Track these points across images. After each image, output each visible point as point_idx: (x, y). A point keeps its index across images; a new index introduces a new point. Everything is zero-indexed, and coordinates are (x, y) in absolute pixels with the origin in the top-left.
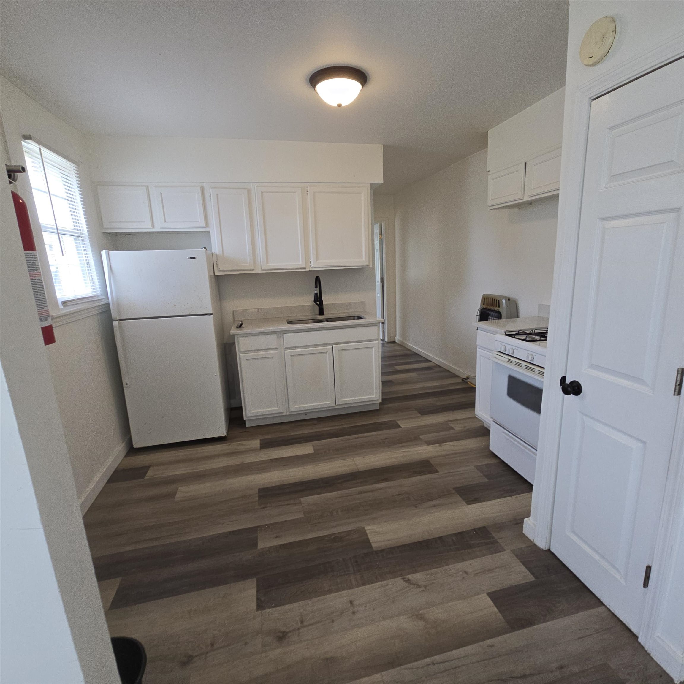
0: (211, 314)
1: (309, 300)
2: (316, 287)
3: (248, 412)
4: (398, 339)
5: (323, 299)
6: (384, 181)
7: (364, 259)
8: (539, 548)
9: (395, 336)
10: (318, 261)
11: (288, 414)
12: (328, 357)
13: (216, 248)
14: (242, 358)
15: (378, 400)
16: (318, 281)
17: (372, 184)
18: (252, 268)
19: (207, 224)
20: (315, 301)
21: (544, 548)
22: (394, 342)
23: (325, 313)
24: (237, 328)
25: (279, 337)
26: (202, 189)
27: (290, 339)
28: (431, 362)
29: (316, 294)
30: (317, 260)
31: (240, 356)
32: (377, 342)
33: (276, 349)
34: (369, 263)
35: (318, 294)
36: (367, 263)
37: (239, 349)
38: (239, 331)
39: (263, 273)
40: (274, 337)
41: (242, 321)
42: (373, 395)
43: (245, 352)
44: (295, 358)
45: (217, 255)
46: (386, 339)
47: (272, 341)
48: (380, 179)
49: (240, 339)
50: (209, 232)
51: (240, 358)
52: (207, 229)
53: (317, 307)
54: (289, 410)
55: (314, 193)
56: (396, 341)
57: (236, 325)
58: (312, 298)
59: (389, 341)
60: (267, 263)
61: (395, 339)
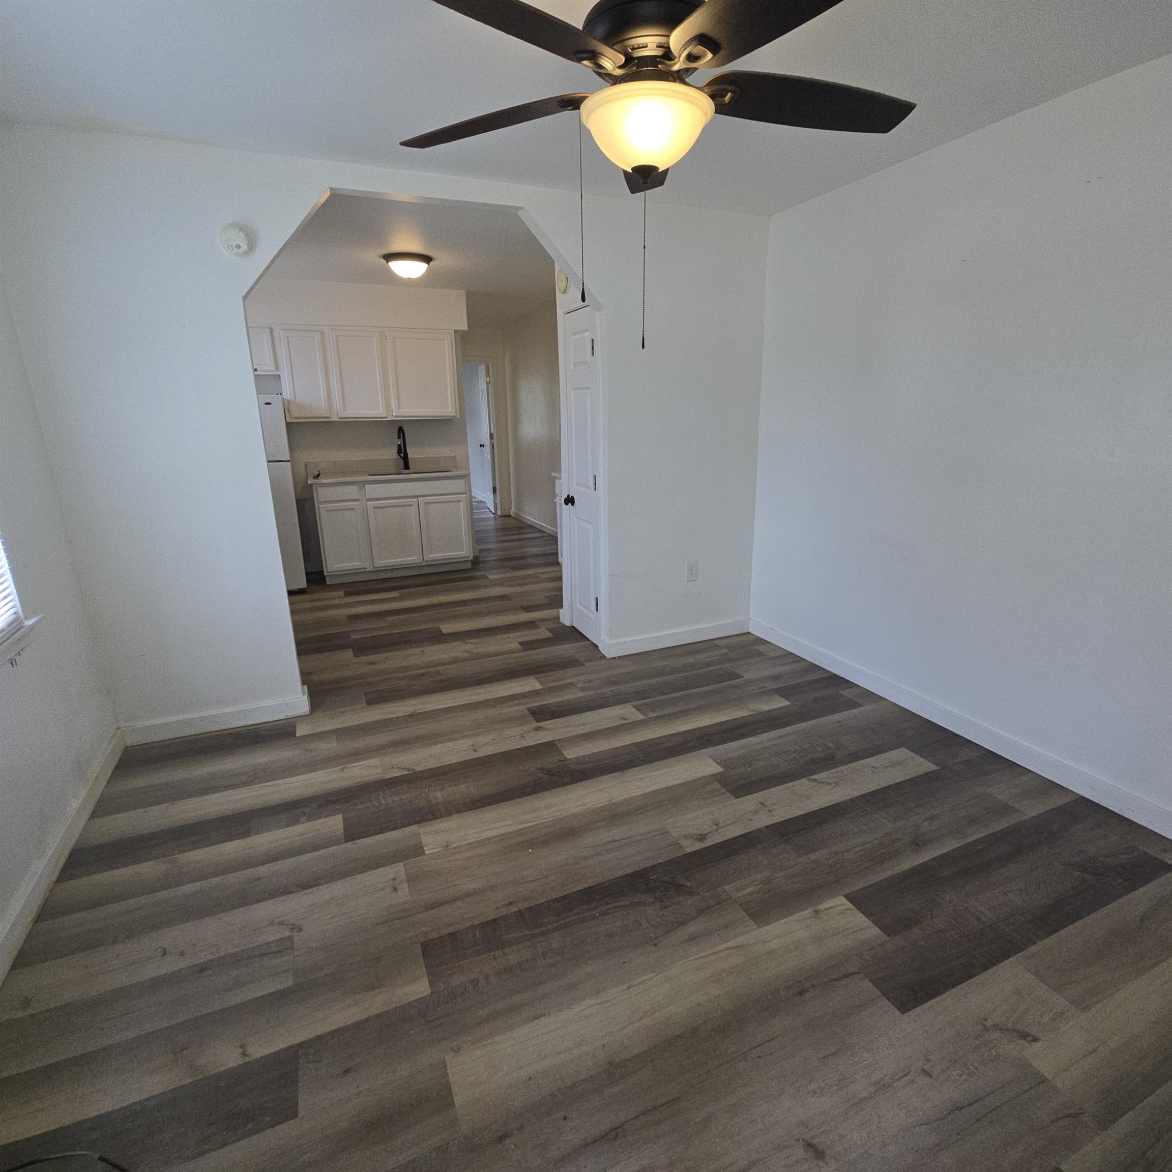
0: (289, 461)
1: (391, 453)
2: (399, 438)
3: (329, 567)
4: (513, 511)
5: (408, 452)
6: (469, 326)
7: (450, 408)
8: (565, 626)
9: (511, 509)
10: (401, 410)
11: (372, 569)
12: (413, 509)
13: (287, 394)
14: (321, 510)
15: (468, 557)
16: (401, 431)
17: (456, 332)
18: (328, 415)
19: (277, 368)
20: (399, 452)
21: (568, 625)
22: (510, 516)
23: (410, 467)
24: (314, 478)
25: (360, 489)
26: (271, 330)
27: (373, 490)
28: (545, 532)
29: (399, 446)
30: (399, 409)
31: (319, 507)
32: (465, 495)
33: (356, 500)
34: (456, 414)
35: (402, 446)
36: (454, 414)
37: (318, 499)
38: (316, 481)
39: (341, 421)
40: (356, 487)
41: (319, 472)
42: (463, 551)
43: (325, 502)
44: (379, 510)
45: (288, 401)
46: (499, 513)
47: (352, 492)
48: (465, 327)
49: (319, 489)
50: (279, 376)
51: (319, 510)
52: (277, 373)
53: (402, 461)
54: (373, 565)
55: (394, 338)
56: (512, 514)
57: (313, 475)
58: (395, 450)
59: (502, 514)
60: (345, 410)
61: (510, 512)
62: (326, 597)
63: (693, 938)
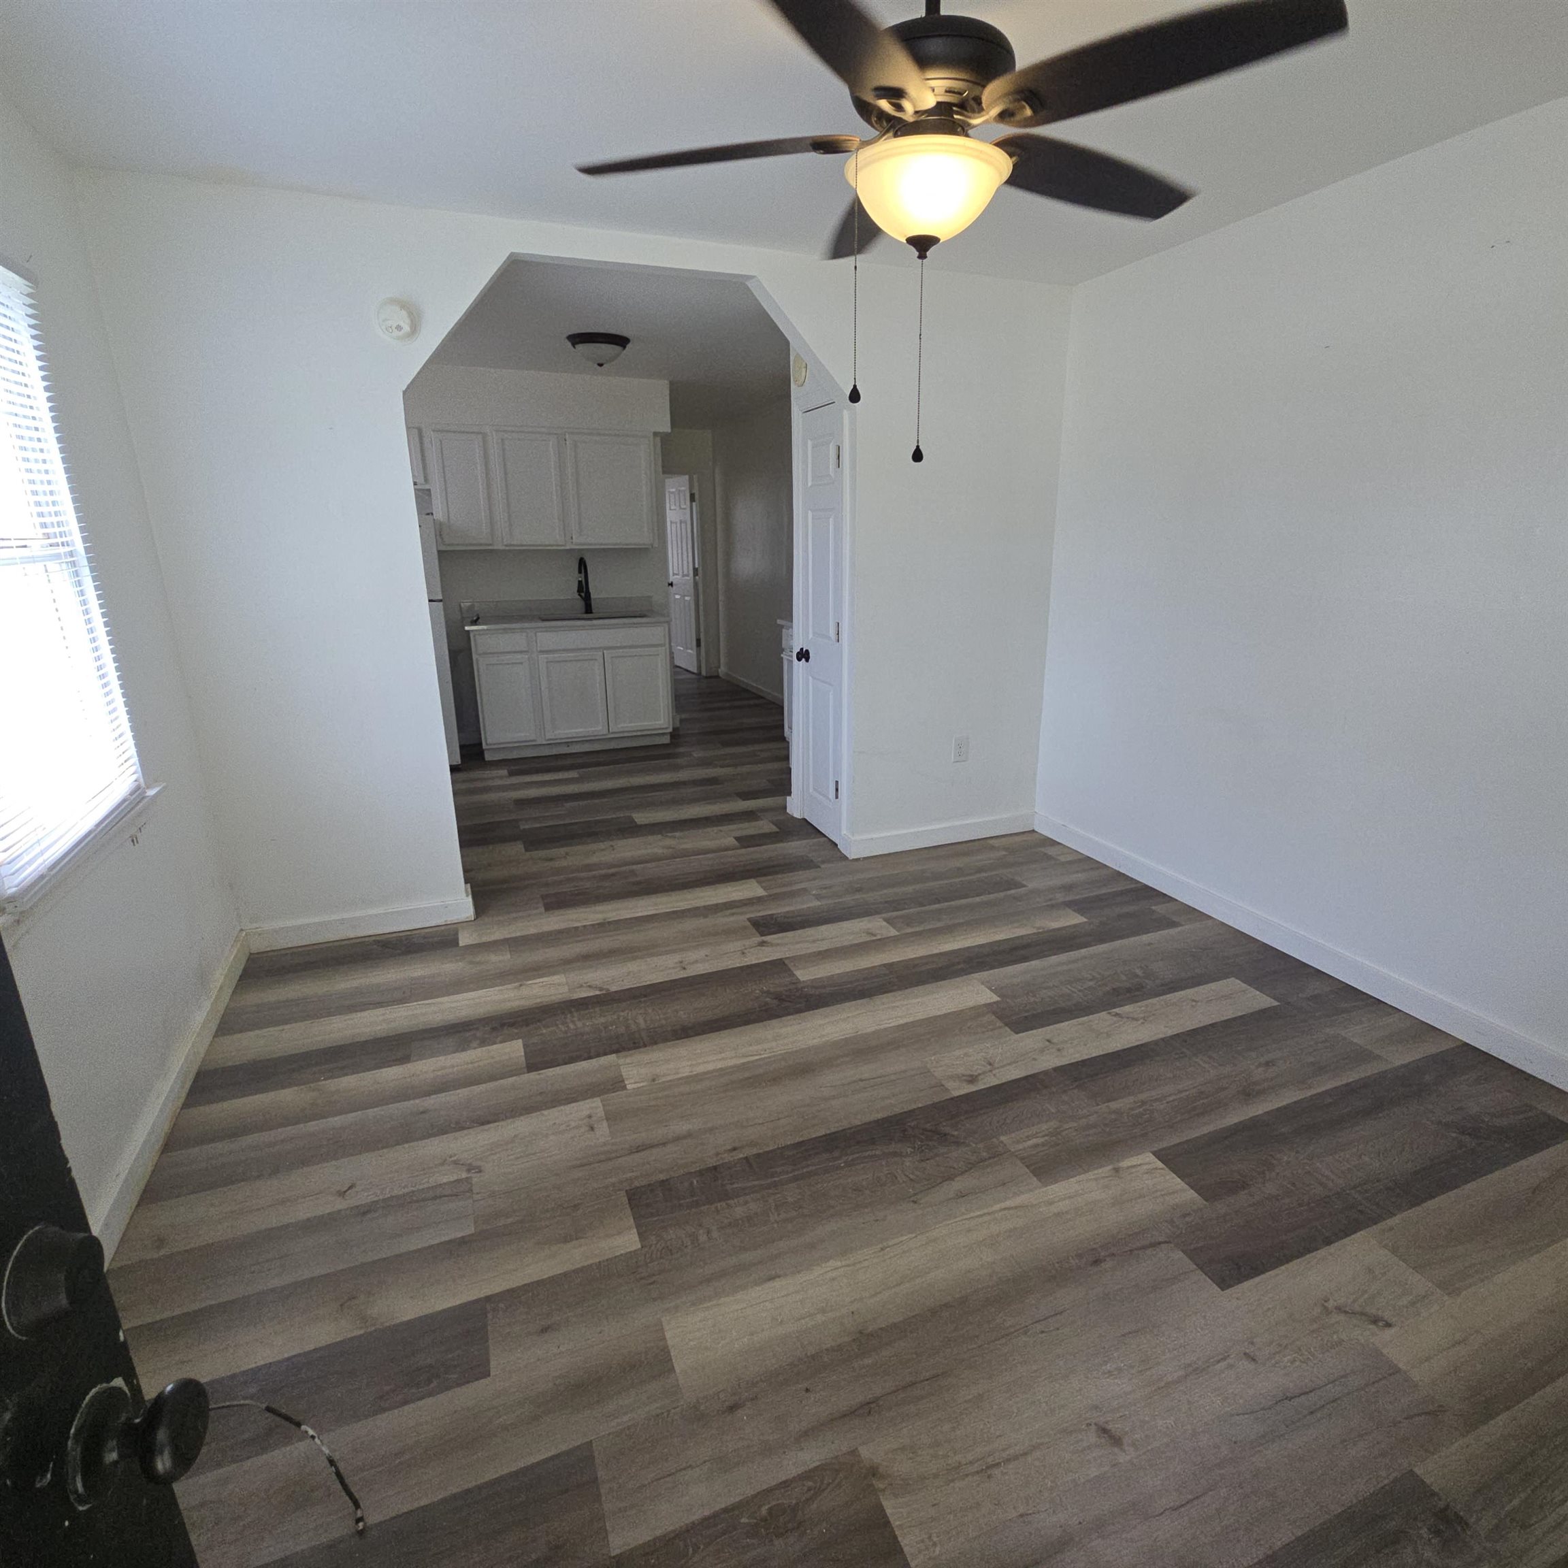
0: (441, 601)
1: (572, 592)
2: (580, 572)
3: (489, 738)
4: (722, 670)
5: (589, 590)
6: (672, 427)
7: (646, 535)
8: (794, 818)
9: (719, 667)
10: (582, 537)
11: (544, 742)
12: (597, 665)
13: (439, 514)
14: (481, 664)
15: (666, 728)
16: (582, 565)
17: (656, 434)
18: (490, 542)
19: (427, 481)
20: (580, 590)
21: (798, 817)
22: (717, 677)
23: (593, 608)
24: (471, 622)
25: (530, 638)
26: (420, 431)
27: (546, 640)
29: (580, 582)
30: (580, 535)
31: (477, 661)
32: (664, 648)
33: (525, 652)
34: (654, 541)
35: (584, 581)
36: (651, 542)
37: (476, 650)
38: (474, 626)
39: (506, 550)
40: (523, 635)
41: (478, 615)
42: (659, 721)
43: (485, 654)
44: (552, 665)
45: (441, 524)
46: (704, 673)
47: (520, 641)
48: (667, 429)
49: (478, 638)
50: (429, 490)
51: (478, 664)
52: (427, 487)
53: (582, 602)
54: (545, 737)
55: (576, 442)
56: (721, 675)
57: (471, 619)
58: (576, 587)
59: (708, 675)
60: (512, 536)
61: (718, 672)
62: (485, 776)
63: (961, 1195)
